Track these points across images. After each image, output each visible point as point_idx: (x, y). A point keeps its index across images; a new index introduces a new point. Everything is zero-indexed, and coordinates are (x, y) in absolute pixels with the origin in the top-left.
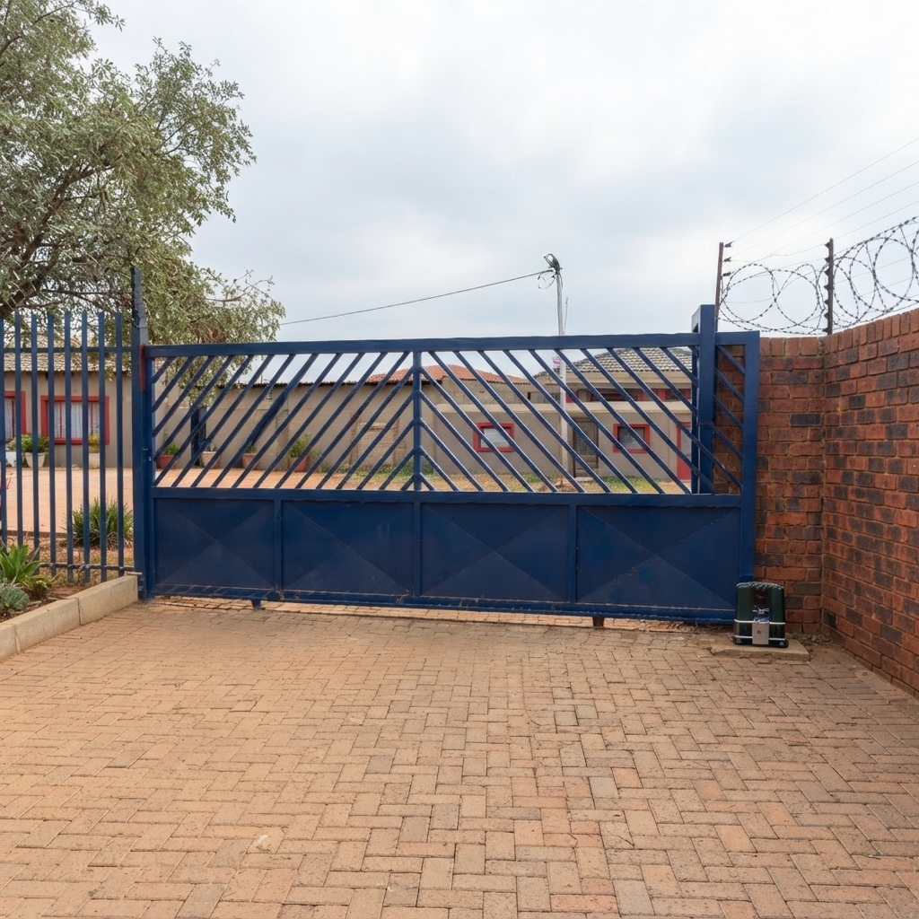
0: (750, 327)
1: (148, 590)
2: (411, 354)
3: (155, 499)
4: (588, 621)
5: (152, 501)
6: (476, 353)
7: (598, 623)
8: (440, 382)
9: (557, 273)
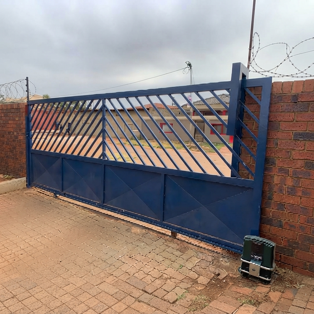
0: (269, 75)
1: (30, 184)
2: (102, 101)
3: (32, 153)
4: (169, 233)
5: (31, 154)
6: (125, 99)
7: (174, 235)
8: (148, 109)
9: (190, 68)
